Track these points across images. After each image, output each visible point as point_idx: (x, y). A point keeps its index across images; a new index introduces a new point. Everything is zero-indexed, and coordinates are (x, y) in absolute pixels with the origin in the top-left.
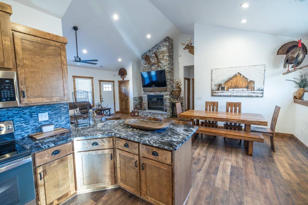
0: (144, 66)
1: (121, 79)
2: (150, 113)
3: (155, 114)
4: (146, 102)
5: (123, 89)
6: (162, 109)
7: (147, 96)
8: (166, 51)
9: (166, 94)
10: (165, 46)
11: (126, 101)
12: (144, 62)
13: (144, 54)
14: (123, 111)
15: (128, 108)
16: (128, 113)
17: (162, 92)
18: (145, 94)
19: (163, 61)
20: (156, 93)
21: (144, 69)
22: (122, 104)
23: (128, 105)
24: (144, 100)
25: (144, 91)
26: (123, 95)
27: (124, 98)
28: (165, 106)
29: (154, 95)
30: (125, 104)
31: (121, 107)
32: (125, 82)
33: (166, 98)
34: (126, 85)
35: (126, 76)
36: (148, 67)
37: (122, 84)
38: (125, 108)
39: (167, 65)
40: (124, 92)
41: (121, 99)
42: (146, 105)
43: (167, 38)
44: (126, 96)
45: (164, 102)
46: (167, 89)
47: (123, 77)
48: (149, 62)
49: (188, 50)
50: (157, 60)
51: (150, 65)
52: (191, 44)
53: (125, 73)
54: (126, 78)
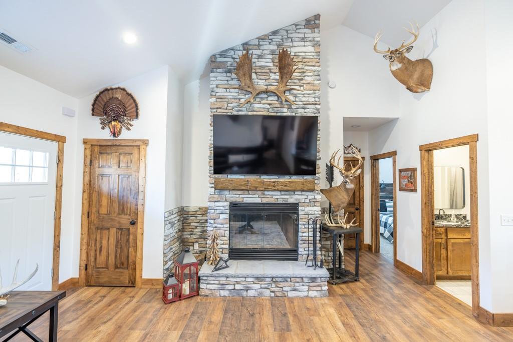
0: (221, 92)
1: (106, 134)
2: (259, 279)
3: (285, 279)
4: (223, 231)
5: (111, 175)
6: (290, 254)
7: (227, 208)
8: (311, 57)
9: (308, 201)
10: (310, 41)
11: (121, 229)
12: (223, 82)
13: (222, 51)
14: (103, 274)
15: (130, 261)
16: (131, 285)
17: (292, 195)
18: (219, 199)
19: (302, 88)
20: (269, 195)
21: (219, 104)
22: (98, 245)
23: (135, 247)
24: (212, 221)
25: (215, 189)
26: (105, 202)
27: (115, 214)
28: (304, 243)
29: (260, 202)
30: (118, 242)
31: (93, 259)
32: (127, 148)
33: (309, 215)
34: (129, 161)
35: (132, 123)
36: (240, 99)
37: (105, 156)
38: (112, 260)
39: (316, 104)
40: (116, 190)
41: (93, 222)
42: (223, 244)
43: (317, 17)
44: (125, 206)
45: (300, 230)
46: (314, 181)
47: (114, 125)
48: (248, 82)
49: (397, 66)
50: (282, 82)
51: (251, 93)
52: (409, 49)
53: (130, 109)
54: (129, 129)
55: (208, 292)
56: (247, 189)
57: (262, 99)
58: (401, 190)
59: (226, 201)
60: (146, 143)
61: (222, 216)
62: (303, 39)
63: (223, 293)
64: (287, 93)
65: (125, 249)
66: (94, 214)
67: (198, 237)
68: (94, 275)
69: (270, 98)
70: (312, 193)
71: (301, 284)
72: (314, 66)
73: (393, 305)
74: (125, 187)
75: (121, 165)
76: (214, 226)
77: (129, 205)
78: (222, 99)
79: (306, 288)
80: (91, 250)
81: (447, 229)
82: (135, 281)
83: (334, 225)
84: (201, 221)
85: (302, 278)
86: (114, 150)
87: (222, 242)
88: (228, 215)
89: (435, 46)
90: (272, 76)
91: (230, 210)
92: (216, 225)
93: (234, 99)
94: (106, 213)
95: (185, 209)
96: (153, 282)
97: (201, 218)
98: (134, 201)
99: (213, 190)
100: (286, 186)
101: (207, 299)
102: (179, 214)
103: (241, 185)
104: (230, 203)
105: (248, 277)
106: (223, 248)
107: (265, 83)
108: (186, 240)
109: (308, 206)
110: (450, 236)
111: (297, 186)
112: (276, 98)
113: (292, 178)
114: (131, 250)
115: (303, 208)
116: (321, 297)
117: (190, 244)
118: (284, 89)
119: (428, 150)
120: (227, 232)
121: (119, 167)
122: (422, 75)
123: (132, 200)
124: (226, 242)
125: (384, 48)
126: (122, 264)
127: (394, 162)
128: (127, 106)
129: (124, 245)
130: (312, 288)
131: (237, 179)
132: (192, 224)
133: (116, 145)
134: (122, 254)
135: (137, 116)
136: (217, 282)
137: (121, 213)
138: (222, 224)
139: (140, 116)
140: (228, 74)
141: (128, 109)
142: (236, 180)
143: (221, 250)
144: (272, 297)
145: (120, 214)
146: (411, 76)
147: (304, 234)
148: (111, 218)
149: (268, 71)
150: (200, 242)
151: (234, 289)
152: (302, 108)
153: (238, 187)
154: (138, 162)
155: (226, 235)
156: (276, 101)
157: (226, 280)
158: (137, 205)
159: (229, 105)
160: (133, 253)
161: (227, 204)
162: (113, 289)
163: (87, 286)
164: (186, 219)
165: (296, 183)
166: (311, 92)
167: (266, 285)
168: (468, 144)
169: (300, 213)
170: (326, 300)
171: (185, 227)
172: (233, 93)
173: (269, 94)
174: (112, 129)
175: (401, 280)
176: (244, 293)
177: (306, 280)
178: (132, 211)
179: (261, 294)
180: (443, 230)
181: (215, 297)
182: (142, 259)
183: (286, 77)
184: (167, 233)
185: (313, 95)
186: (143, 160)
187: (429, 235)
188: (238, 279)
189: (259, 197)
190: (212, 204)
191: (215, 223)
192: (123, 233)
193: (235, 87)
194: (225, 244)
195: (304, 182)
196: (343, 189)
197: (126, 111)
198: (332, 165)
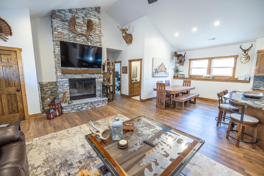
0: (60, 30)
2: (86, 104)
3: (95, 102)
6: (94, 95)
7: (68, 81)
8: (98, 24)
9: (99, 77)
10: (97, 17)
11: (10, 94)
12: (61, 25)
13: (59, 10)
15: (19, 109)
16: (23, 119)
17: (93, 75)
18: (64, 78)
19: (95, 35)
20: (85, 75)
21: (59, 35)
23: (22, 102)
24: (61, 87)
27: (4, 87)
28: (98, 91)
29: (82, 78)
30: (9, 101)
32: (6, 52)
33: (99, 82)
34: (9, 59)
36: (70, 35)
39: (100, 43)
40: (2, 75)
43: (99, 8)
44: (11, 83)
45: (96, 87)
46: (101, 70)
48: (73, 28)
49: (124, 35)
50: (88, 31)
51: (75, 33)
52: (127, 30)
54: (6, 41)
55: (67, 112)
56: (76, 73)
57: (80, 37)
58: (123, 73)
59: (67, 78)
60: (20, 50)
61: (66, 84)
62: (95, 16)
63: (73, 111)
64: (90, 37)
65: (15, 104)
67: (49, 95)
69: (83, 37)
70: (100, 74)
72: (99, 28)
73: (124, 103)
74: (9, 72)
76: (62, 89)
77: (13, 82)
78: (61, 33)
79: (101, 104)
81: (134, 83)
82: (25, 117)
83: (106, 84)
85: (100, 101)
88: (68, 84)
89: (133, 31)
90: (83, 28)
93: (67, 34)
95: (40, 83)
96: (36, 115)
97: (50, 87)
98: (17, 80)
99: (61, 74)
100: (91, 72)
101: (67, 115)
103: (74, 72)
105: (83, 104)
106: (67, 97)
107: (81, 30)
108: (43, 97)
109: (99, 79)
110: (134, 85)
111: (95, 72)
112: (85, 38)
113: (93, 69)
114: (19, 104)
115: (97, 79)
116: (106, 105)
117: (45, 99)
118: (89, 35)
119: (130, 61)
120: (69, 90)
121: (1, 62)
122: (130, 39)
123: (15, 79)
125: (120, 27)
126: (14, 111)
127: (121, 64)
128: (3, 27)
129: (13, 102)
130: (103, 103)
132: (45, 90)
134: (13, 106)
135: (11, 34)
136: (71, 108)
138: (66, 87)
139: (13, 34)
140: (63, 22)
141: (4, 29)
142: (72, 70)
144: (91, 109)
145: (8, 87)
146: (127, 39)
147: (98, 88)
149: (81, 25)
150: (50, 97)
151: (78, 109)
152: (95, 43)
154: (16, 60)
155: (68, 92)
157: (74, 107)
158: (19, 81)
159: (65, 37)
160: (21, 105)
161: (68, 79)
164: (41, 88)
167: (89, 105)
168: (140, 61)
169: (96, 81)
170: (108, 106)
171: (42, 92)
172: (66, 32)
176: (81, 110)
177: (101, 101)
178: (16, 85)
179: (87, 109)
180: (133, 83)
181: (70, 113)
182: (27, 107)
183: (90, 30)
185: (99, 39)
186: (20, 59)
187: (130, 85)
188: (79, 105)
189: (81, 76)
191: (63, 87)
192: (12, 96)
193: (67, 29)
194: (69, 95)
195: (98, 70)
196: (108, 73)
197: (2, 30)
198: (105, 65)
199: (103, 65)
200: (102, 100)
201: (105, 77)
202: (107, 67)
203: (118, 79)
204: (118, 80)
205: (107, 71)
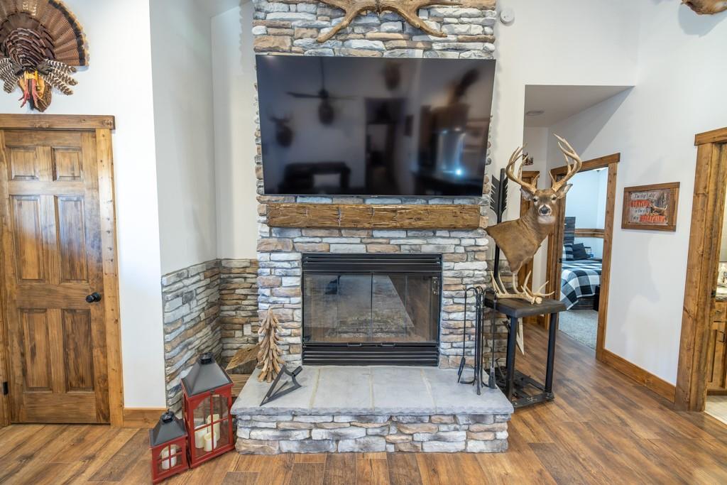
0: (276, 12)
3: (418, 418)
4: (291, 311)
5: (39, 196)
6: (425, 354)
9: (461, 250)
11: (73, 311)
14: (42, 400)
15: (97, 375)
16: (103, 421)
17: (429, 237)
18: (279, 248)
20: (382, 238)
21: (272, 39)
22: (27, 342)
23: (104, 346)
24: (267, 292)
25: (271, 227)
26: (30, 254)
27: (56, 281)
28: (451, 333)
29: (364, 252)
30: (68, 336)
31: (18, 372)
33: (462, 278)
34: (76, 166)
35: (73, 76)
36: (319, 29)
37: (20, 153)
38: (58, 373)
39: (484, 41)
40: (54, 230)
41: (11, 297)
42: (290, 336)
44: (76, 262)
45: (443, 308)
46: (479, 210)
47: (29, 81)
51: (344, 12)
53: (64, 43)
54: (68, 93)
55: (253, 446)
56: (337, 228)
57: (368, 27)
59: (294, 249)
60: (109, 123)
61: (287, 281)
63: (286, 446)
64: (423, 15)
65: (84, 351)
66: (11, 279)
67: (250, 314)
68: (25, 403)
69: (387, 26)
70: (471, 235)
71: (452, 427)
74: (73, 222)
75: (59, 174)
76: (271, 301)
77: (83, 261)
78: (280, 27)
79: (462, 435)
80: (13, 353)
82: (109, 413)
83: (507, 295)
84: (253, 286)
85: (454, 416)
86: (39, 139)
87: (288, 332)
88: (299, 279)
91: (303, 268)
92: (275, 299)
93: (307, 28)
94: (37, 278)
95: (224, 263)
96: (147, 416)
98: (92, 252)
99: (267, 229)
100: (419, 219)
101: (250, 464)
102: (208, 274)
103: (323, 217)
104: (304, 255)
105: (339, 414)
106: (289, 344)
108: (227, 319)
109: (462, 260)
111: (441, 218)
112: (398, 26)
113: (431, 202)
114: (96, 352)
115: (453, 264)
116: (493, 453)
117: (237, 326)
118: (418, 2)
119: (719, 141)
120: (298, 313)
121: (55, 178)
123: (90, 251)
124: (296, 331)
126: (82, 380)
127: (612, 175)
128: (55, 33)
129: (81, 343)
130: (474, 435)
131: (315, 205)
132: (237, 291)
133: (41, 129)
134: (79, 360)
135: (82, 60)
136: (274, 425)
137: (68, 277)
138: (287, 297)
141: (58, 41)
142: (312, 207)
143: (287, 347)
144: (389, 454)
145: (68, 280)
147: (453, 316)
148: (47, 287)
150: (253, 324)
151: (310, 439)
152: (456, 49)
153: (316, 221)
154: (95, 168)
155: (296, 319)
156: (400, 32)
157: (292, 421)
158: (100, 260)
159: (296, 42)
160: (102, 359)
161: (297, 256)
162: (64, 430)
163: (12, 424)
164: (226, 281)
165: (442, 213)
166: (475, 11)
167: (378, 431)
169: (445, 273)
171: (226, 297)
172: (303, 15)
173: (382, 15)
174: (25, 89)
175: (634, 399)
176: (332, 447)
177: (462, 420)
178: (90, 273)
179: (366, 448)
181: (269, 456)
182: (120, 371)
184: (170, 317)
185: (481, 20)
186: (105, 162)
187: (704, 317)
188: (318, 420)
189: (361, 243)
190: (266, 256)
191: (272, 294)
192: (77, 318)
194: (296, 336)
195: (457, 210)
196: (529, 225)
197: (54, 47)
198: (509, 177)
199: (498, 178)
200: (464, 414)
201: (501, 251)
202: (523, 187)
203: (570, 249)
204: (571, 256)
205: (518, 217)
